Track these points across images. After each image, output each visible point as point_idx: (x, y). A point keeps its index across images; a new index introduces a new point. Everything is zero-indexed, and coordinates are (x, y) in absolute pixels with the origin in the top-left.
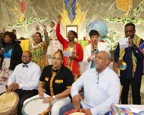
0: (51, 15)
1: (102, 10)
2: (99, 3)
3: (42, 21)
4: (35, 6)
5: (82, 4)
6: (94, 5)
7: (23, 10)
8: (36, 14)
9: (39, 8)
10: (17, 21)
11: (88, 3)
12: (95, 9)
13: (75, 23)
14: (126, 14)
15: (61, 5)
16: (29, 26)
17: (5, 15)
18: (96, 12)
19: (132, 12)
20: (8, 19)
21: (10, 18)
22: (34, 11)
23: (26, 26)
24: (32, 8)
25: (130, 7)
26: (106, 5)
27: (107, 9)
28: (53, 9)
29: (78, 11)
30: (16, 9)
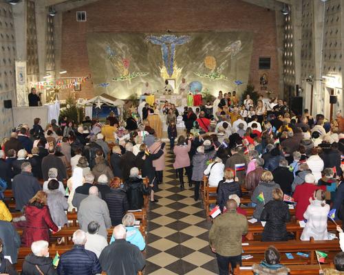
0: (152, 70)
1: (195, 68)
2: (192, 62)
3: (145, 75)
4: (137, 62)
5: (179, 63)
6: (188, 63)
7: (126, 66)
8: (139, 69)
9: (141, 64)
10: (121, 75)
11: (183, 61)
12: (189, 66)
13: (172, 77)
14: (212, 71)
15: (161, 62)
16: (132, 80)
17: (110, 70)
18: (190, 69)
19: (216, 70)
20: (112, 73)
21: (114, 73)
22: (137, 67)
23: (130, 80)
24: (135, 64)
25: (215, 66)
26: (197, 64)
27: (198, 67)
28: (154, 65)
29: (175, 68)
30: (120, 65)
